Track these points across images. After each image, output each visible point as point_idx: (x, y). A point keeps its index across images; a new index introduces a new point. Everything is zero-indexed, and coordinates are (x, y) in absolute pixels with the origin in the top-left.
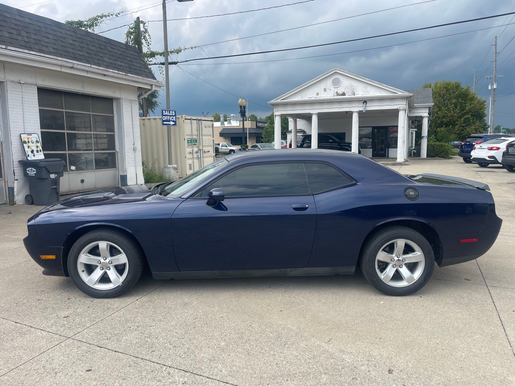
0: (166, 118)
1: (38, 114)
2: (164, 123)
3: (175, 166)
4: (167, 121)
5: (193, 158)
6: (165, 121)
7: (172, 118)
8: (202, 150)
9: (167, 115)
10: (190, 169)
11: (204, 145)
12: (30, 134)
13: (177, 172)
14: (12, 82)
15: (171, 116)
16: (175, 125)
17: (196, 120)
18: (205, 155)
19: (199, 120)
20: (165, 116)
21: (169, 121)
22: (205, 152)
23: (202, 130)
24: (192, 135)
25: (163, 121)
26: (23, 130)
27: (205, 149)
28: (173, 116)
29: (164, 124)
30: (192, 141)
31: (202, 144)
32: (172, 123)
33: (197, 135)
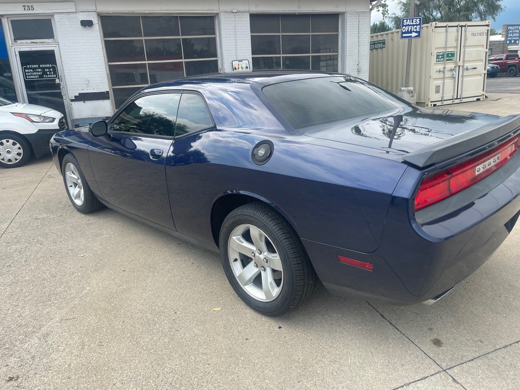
0: (406, 29)
1: (250, 41)
2: (404, 35)
3: (411, 88)
4: (408, 32)
5: (444, 78)
6: (405, 33)
7: (415, 28)
8: (463, 66)
9: (408, 25)
10: (437, 91)
11: (466, 59)
12: (241, 61)
13: (412, 96)
14: (226, 12)
15: (414, 25)
16: (418, 36)
17: (457, 26)
18: (466, 73)
19: (462, 26)
20: (406, 26)
21: (411, 32)
22: (467, 69)
23: (466, 39)
24: (446, 48)
25: (403, 33)
26: (235, 57)
27: (469, 65)
28: (417, 25)
29: (403, 37)
30: (445, 56)
31: (464, 59)
32: (414, 34)
33: (456, 47)
